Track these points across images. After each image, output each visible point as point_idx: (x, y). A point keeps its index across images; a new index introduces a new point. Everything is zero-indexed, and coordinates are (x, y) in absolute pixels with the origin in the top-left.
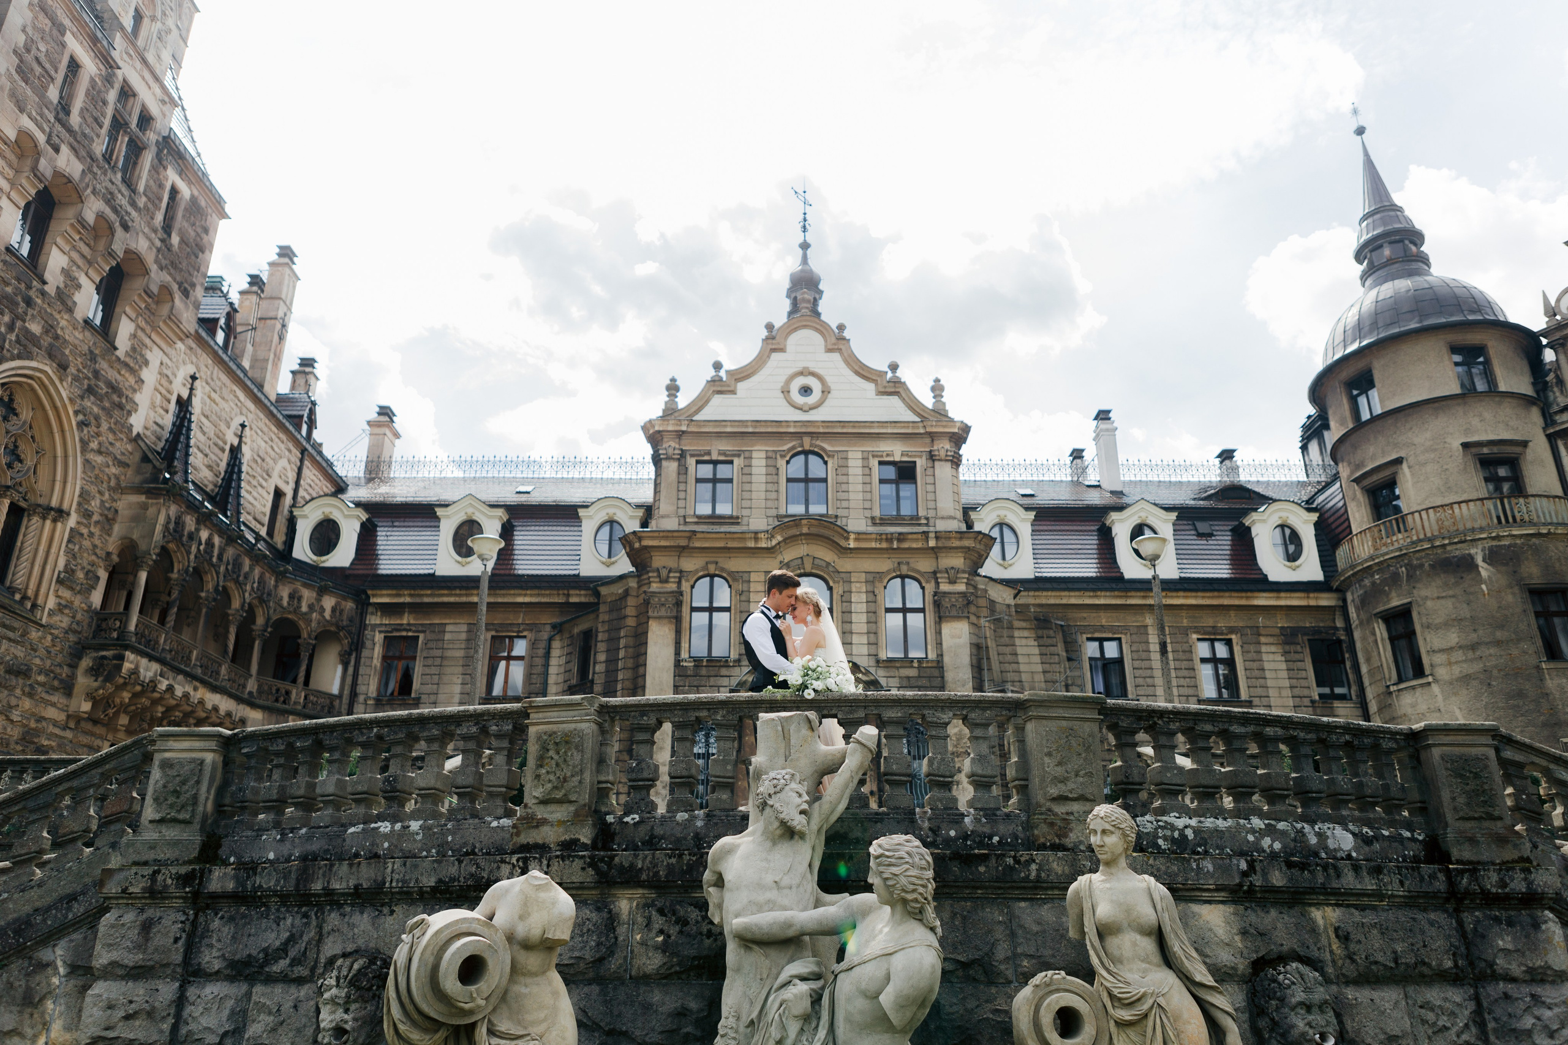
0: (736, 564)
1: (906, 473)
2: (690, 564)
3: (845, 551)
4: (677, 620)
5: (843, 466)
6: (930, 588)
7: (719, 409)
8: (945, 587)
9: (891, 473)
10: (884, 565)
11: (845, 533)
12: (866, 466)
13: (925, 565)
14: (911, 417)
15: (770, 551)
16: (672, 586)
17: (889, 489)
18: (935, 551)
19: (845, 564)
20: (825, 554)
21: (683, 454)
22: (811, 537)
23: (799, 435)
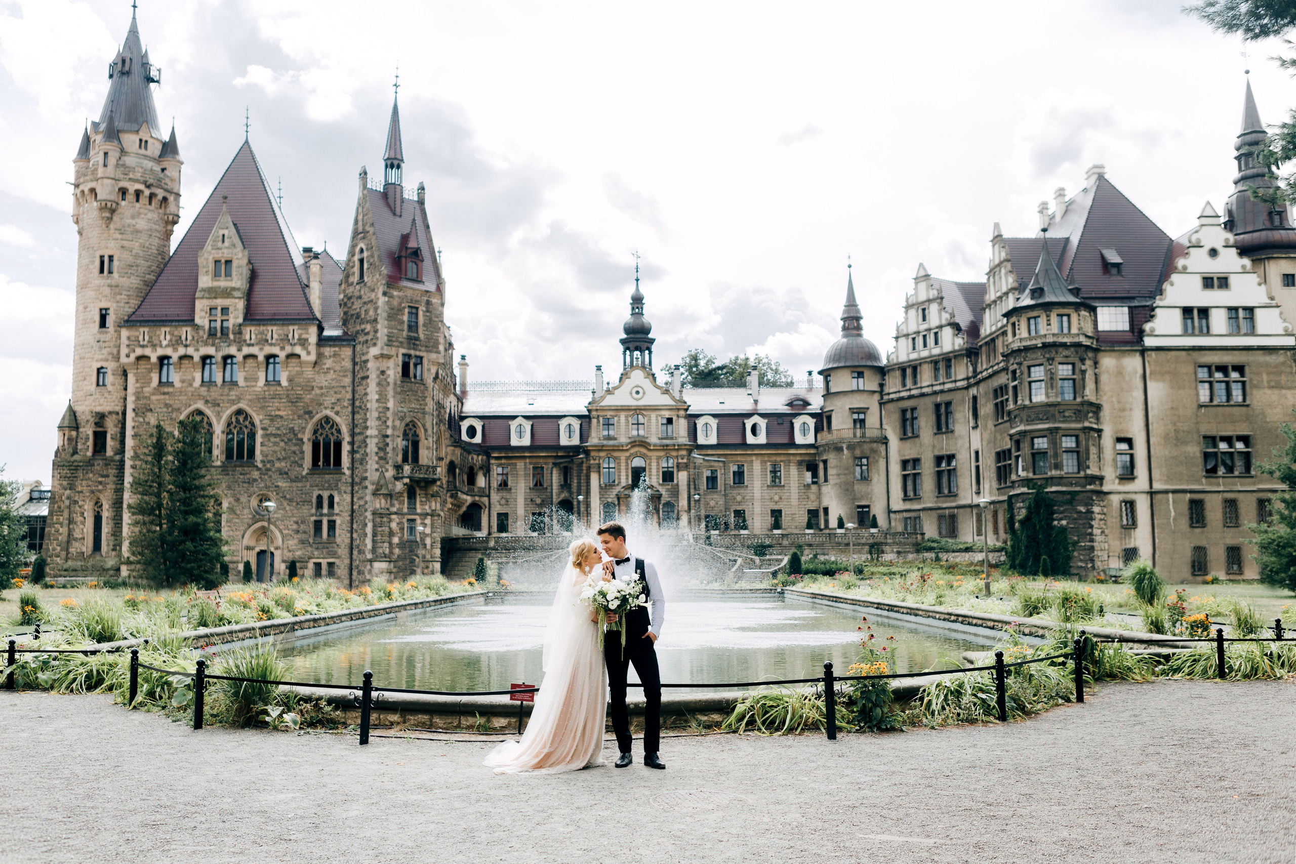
0: (616, 454)
1: (670, 421)
2: (602, 454)
3: (650, 450)
4: (599, 472)
5: (650, 420)
6: (676, 461)
7: (609, 401)
8: (680, 461)
9: (665, 421)
10: (662, 454)
11: (649, 444)
12: (657, 420)
13: (674, 454)
14: (673, 403)
15: (627, 450)
16: (597, 462)
17: (664, 427)
18: (678, 450)
19: (649, 454)
20: (644, 451)
21: (598, 416)
22: (640, 446)
23: (635, 410)
